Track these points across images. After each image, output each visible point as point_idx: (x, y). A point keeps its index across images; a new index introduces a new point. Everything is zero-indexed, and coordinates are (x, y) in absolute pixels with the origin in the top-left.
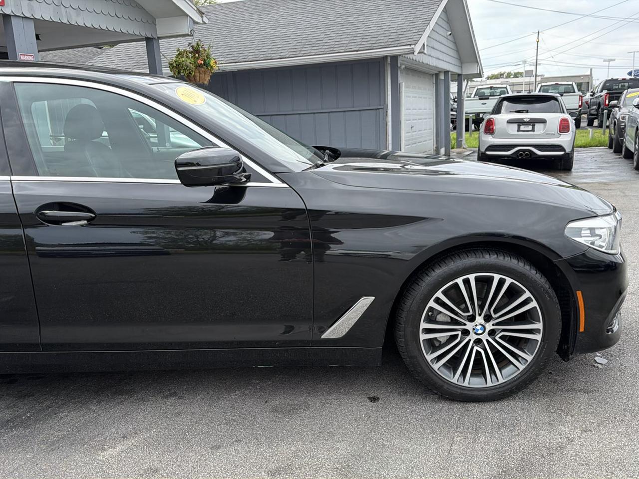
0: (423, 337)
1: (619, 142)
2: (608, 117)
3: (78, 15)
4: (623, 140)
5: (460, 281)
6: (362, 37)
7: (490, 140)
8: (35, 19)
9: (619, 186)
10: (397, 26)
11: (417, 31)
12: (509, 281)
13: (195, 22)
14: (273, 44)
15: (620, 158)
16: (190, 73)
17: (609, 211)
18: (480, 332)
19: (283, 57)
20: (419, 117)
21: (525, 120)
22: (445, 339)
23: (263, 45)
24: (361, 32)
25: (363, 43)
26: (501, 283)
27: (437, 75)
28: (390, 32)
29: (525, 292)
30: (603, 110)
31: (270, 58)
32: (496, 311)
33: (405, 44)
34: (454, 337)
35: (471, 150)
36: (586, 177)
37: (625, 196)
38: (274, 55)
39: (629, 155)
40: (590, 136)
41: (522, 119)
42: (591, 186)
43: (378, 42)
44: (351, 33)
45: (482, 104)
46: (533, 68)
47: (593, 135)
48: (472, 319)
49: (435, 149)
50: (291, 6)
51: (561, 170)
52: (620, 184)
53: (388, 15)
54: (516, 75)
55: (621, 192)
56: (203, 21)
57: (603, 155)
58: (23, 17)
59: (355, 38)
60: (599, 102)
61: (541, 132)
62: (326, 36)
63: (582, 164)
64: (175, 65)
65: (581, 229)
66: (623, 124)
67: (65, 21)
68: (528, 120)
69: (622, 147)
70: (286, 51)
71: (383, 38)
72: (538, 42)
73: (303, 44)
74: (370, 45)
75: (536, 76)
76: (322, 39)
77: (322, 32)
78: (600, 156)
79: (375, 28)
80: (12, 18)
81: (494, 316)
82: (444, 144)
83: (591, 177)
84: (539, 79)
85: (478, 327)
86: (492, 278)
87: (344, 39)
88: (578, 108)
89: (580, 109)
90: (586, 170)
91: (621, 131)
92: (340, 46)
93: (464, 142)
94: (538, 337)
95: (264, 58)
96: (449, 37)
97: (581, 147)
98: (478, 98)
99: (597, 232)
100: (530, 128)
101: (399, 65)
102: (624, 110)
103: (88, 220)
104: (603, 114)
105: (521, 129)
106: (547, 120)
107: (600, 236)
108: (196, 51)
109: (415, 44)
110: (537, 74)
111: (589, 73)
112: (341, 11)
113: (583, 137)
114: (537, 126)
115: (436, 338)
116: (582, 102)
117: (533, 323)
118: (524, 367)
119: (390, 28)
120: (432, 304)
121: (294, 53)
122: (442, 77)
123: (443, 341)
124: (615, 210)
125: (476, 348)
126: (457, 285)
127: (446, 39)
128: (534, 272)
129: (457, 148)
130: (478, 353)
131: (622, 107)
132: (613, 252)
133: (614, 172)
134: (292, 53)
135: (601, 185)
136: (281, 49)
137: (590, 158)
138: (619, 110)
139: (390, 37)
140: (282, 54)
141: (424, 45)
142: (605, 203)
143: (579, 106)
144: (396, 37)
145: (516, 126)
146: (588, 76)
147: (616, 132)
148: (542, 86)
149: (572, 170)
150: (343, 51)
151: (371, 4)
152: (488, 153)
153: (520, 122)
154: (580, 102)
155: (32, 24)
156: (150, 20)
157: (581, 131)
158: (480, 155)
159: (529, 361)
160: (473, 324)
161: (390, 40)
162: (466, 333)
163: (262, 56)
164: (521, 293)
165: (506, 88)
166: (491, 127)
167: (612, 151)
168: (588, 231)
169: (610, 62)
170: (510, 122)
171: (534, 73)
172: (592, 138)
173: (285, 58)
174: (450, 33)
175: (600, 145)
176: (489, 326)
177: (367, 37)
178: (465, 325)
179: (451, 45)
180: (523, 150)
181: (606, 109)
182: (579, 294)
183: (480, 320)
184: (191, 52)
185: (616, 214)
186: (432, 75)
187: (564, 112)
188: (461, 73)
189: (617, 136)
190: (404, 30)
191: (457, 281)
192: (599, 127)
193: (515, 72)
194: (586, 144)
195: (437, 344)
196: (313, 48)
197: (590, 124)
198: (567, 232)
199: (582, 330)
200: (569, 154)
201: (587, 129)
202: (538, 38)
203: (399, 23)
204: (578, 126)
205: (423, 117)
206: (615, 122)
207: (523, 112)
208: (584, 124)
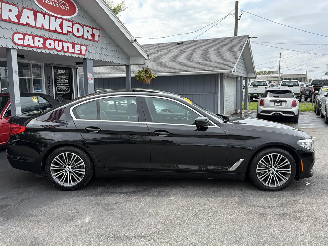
0: (257, 171)
1: (319, 110)
2: (314, 98)
3: (106, 57)
4: (320, 109)
5: (268, 156)
6: (209, 65)
7: (262, 108)
8: (93, 60)
9: (317, 130)
10: (223, 60)
11: (232, 63)
12: (282, 156)
13: (146, 60)
14: (170, 66)
15: (319, 117)
16: (144, 79)
17: (310, 138)
18: (273, 171)
19: (176, 71)
20: (229, 96)
21: (277, 100)
22: (263, 172)
23: (166, 66)
24: (208, 62)
25: (209, 67)
26: (280, 156)
27: (237, 78)
28: (221, 63)
29: (286, 159)
30: (312, 94)
31: (170, 72)
32: (278, 165)
33: (228, 69)
34: (266, 172)
35: (251, 111)
36: (304, 126)
37: (320, 134)
38: (171, 71)
39: (323, 117)
40: (306, 106)
41: (276, 100)
42: (306, 130)
43: (216, 67)
44: (204, 63)
45: (255, 89)
46: (278, 70)
47: (307, 106)
48: (271, 167)
49: (235, 110)
50: (175, 48)
51: (293, 122)
52: (318, 129)
53: (219, 55)
54: (269, 73)
55: (318, 132)
56: (149, 59)
57: (312, 116)
58: (90, 59)
59: (206, 65)
60: (310, 90)
61: (285, 106)
62: (193, 63)
63: (302, 120)
64: (138, 76)
65: (302, 142)
66: (321, 102)
67: (102, 60)
68: (279, 100)
69: (320, 112)
70: (177, 69)
71: (218, 65)
72: (280, 58)
73: (183, 66)
74: (213, 68)
75: (279, 74)
76: (192, 64)
77: (191, 61)
78: (310, 116)
79: (214, 61)
80: (87, 60)
81: (277, 166)
82: (239, 108)
83: (306, 126)
84: (280, 75)
85: (273, 169)
86: (277, 155)
87: (201, 65)
88: (300, 92)
89: (301, 93)
90: (304, 123)
91: (320, 105)
92: (200, 68)
93: (248, 107)
94: (290, 173)
95: (167, 72)
96: (243, 62)
97: (301, 111)
98: (253, 87)
99: (306, 143)
100: (280, 104)
101: (224, 76)
102: (321, 96)
103: (167, 135)
104: (312, 96)
105: (276, 104)
106: (287, 101)
107: (307, 145)
108: (146, 71)
109: (232, 69)
110: (280, 72)
111: (305, 73)
112: (198, 52)
113: (303, 106)
114: (283, 103)
115: (260, 172)
116: (302, 90)
117: (288, 168)
118: (286, 181)
119: (220, 61)
120: (260, 162)
121: (180, 70)
122: (239, 79)
123: (262, 173)
124: (312, 138)
125: (272, 175)
126: (267, 157)
127: (241, 63)
128: (289, 154)
129: (245, 110)
130: (273, 177)
131: (320, 94)
132: (311, 149)
133: (316, 124)
134: (179, 70)
135: (310, 129)
136: (174, 68)
137: (305, 117)
138: (319, 96)
139: (221, 65)
140: (175, 70)
141: (235, 69)
142: (310, 136)
143: (301, 92)
144: (224, 65)
145: (273, 103)
146: (305, 74)
147: (318, 105)
148: (283, 82)
149: (298, 122)
150: (201, 70)
151: (211, 49)
152: (261, 114)
153: (275, 101)
154: (301, 90)
155: (92, 61)
156: (128, 58)
157: (302, 103)
158: (258, 115)
159: (287, 179)
160: (271, 168)
161: (221, 67)
162: (269, 171)
163: (167, 71)
164: (285, 159)
165: (266, 82)
166: (263, 103)
167: (316, 114)
168: (304, 143)
169: (316, 68)
170: (271, 101)
171: (278, 72)
172: (307, 107)
173: (177, 72)
174: (243, 60)
175: (311, 110)
176: (276, 169)
177: (211, 65)
178: (269, 168)
179: (243, 65)
180: (277, 113)
181: (313, 94)
182: (301, 160)
183: (273, 167)
184: (144, 71)
185: (312, 139)
186: (235, 78)
187: (294, 98)
188: (247, 77)
189: (318, 107)
190: (226, 62)
191: (267, 155)
192: (310, 102)
193: (268, 71)
194: (304, 110)
195: (261, 174)
196: (188, 68)
197: (306, 100)
198: (298, 143)
199: (302, 171)
200: (296, 115)
201: (304, 103)
202: (280, 56)
203: (224, 59)
204: (300, 101)
205: (231, 96)
206: (317, 101)
207: (276, 97)
208: (303, 100)
